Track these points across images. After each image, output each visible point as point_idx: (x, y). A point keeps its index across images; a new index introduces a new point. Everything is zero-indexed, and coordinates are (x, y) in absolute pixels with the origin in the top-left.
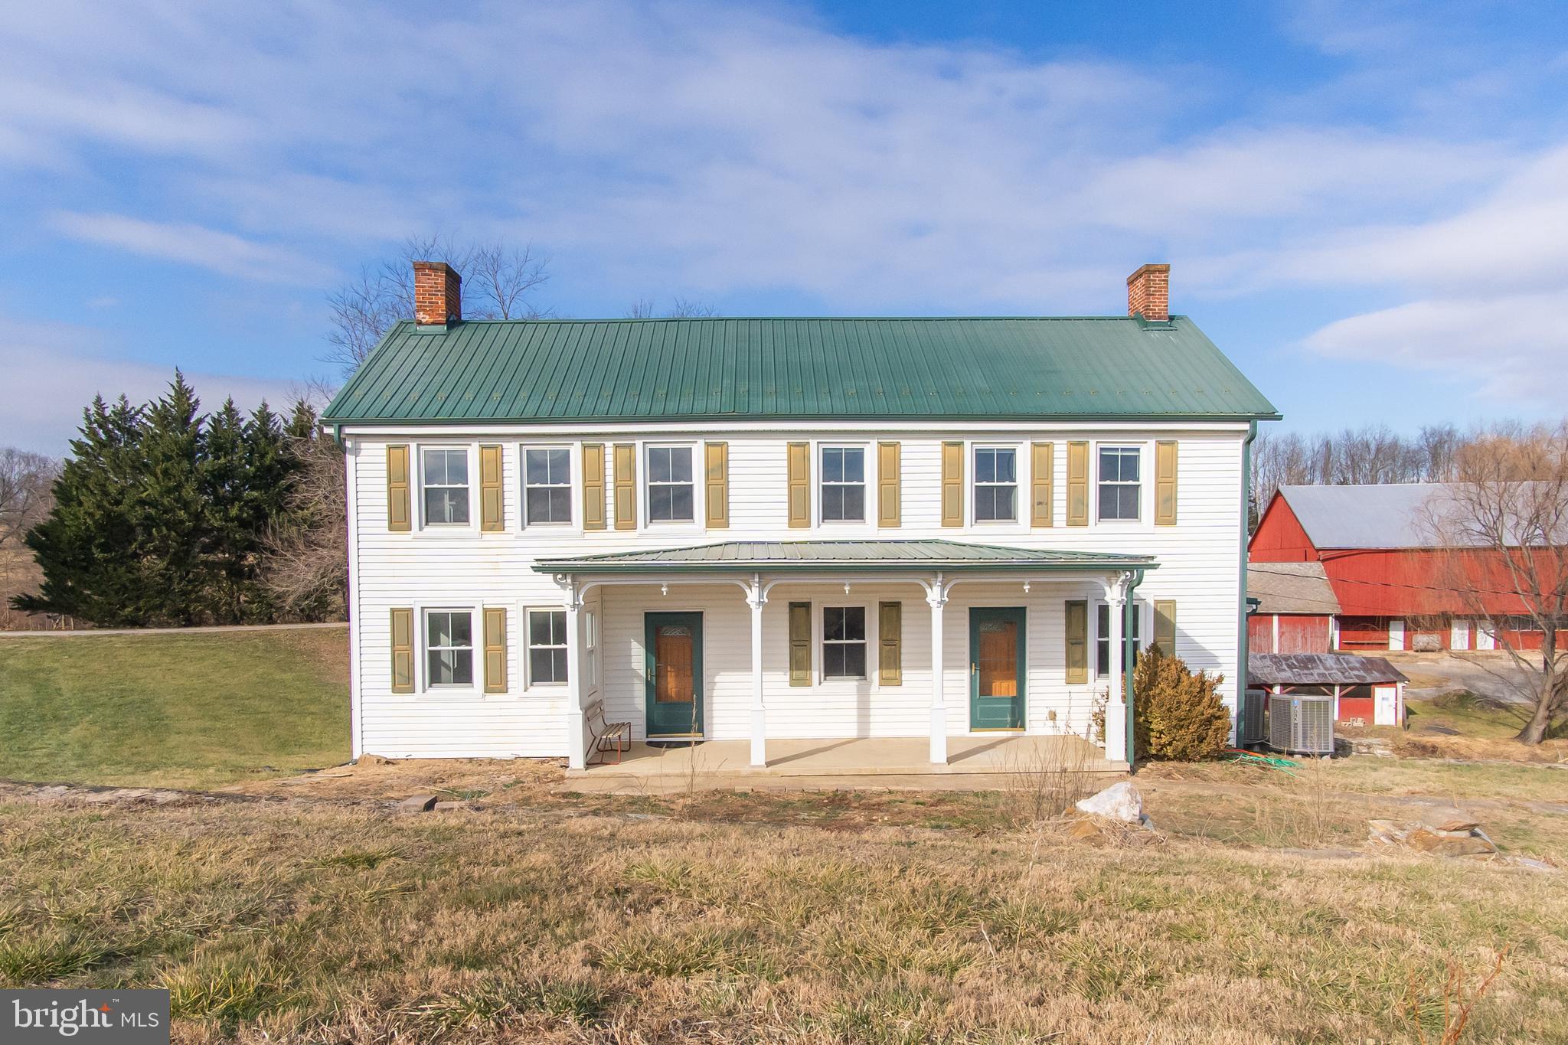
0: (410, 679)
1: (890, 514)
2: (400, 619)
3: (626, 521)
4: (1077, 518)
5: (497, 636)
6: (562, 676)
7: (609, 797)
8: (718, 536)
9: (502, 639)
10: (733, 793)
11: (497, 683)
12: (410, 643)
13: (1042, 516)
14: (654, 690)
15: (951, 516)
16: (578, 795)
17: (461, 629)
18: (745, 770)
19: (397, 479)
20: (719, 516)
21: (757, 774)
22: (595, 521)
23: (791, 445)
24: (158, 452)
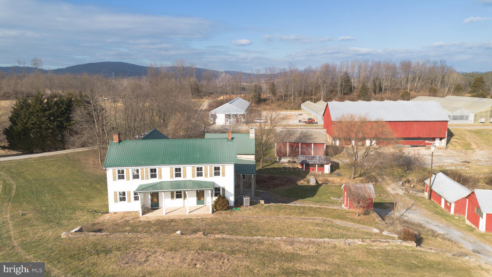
0: (117, 201)
1: (185, 176)
2: (115, 193)
3: (147, 178)
4: (211, 176)
5: (129, 195)
6: (138, 200)
7: (145, 221)
8: (160, 181)
9: (130, 195)
10: (160, 220)
11: (129, 201)
12: (117, 196)
13: (206, 176)
14: (152, 200)
15: (193, 176)
16: (141, 221)
17: (124, 194)
18: (162, 215)
19: (114, 174)
20: (160, 177)
21: (164, 216)
22: (143, 179)
23: (170, 168)
24: (35, 110)
